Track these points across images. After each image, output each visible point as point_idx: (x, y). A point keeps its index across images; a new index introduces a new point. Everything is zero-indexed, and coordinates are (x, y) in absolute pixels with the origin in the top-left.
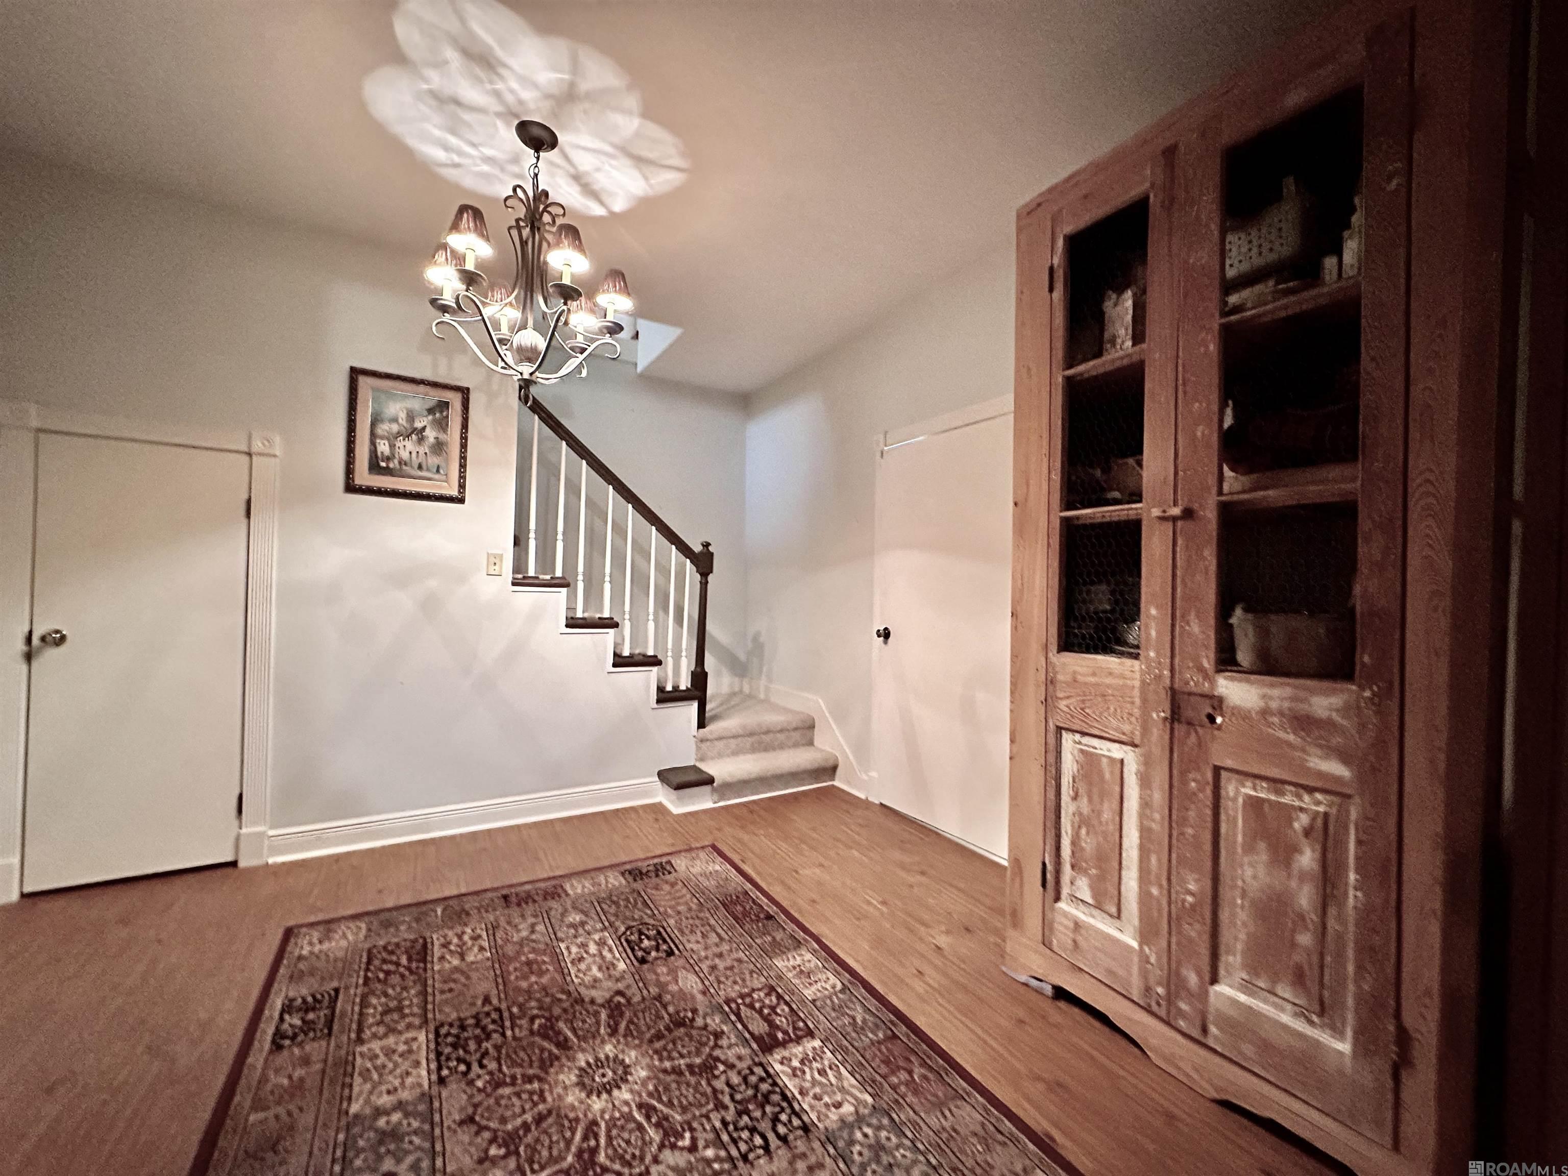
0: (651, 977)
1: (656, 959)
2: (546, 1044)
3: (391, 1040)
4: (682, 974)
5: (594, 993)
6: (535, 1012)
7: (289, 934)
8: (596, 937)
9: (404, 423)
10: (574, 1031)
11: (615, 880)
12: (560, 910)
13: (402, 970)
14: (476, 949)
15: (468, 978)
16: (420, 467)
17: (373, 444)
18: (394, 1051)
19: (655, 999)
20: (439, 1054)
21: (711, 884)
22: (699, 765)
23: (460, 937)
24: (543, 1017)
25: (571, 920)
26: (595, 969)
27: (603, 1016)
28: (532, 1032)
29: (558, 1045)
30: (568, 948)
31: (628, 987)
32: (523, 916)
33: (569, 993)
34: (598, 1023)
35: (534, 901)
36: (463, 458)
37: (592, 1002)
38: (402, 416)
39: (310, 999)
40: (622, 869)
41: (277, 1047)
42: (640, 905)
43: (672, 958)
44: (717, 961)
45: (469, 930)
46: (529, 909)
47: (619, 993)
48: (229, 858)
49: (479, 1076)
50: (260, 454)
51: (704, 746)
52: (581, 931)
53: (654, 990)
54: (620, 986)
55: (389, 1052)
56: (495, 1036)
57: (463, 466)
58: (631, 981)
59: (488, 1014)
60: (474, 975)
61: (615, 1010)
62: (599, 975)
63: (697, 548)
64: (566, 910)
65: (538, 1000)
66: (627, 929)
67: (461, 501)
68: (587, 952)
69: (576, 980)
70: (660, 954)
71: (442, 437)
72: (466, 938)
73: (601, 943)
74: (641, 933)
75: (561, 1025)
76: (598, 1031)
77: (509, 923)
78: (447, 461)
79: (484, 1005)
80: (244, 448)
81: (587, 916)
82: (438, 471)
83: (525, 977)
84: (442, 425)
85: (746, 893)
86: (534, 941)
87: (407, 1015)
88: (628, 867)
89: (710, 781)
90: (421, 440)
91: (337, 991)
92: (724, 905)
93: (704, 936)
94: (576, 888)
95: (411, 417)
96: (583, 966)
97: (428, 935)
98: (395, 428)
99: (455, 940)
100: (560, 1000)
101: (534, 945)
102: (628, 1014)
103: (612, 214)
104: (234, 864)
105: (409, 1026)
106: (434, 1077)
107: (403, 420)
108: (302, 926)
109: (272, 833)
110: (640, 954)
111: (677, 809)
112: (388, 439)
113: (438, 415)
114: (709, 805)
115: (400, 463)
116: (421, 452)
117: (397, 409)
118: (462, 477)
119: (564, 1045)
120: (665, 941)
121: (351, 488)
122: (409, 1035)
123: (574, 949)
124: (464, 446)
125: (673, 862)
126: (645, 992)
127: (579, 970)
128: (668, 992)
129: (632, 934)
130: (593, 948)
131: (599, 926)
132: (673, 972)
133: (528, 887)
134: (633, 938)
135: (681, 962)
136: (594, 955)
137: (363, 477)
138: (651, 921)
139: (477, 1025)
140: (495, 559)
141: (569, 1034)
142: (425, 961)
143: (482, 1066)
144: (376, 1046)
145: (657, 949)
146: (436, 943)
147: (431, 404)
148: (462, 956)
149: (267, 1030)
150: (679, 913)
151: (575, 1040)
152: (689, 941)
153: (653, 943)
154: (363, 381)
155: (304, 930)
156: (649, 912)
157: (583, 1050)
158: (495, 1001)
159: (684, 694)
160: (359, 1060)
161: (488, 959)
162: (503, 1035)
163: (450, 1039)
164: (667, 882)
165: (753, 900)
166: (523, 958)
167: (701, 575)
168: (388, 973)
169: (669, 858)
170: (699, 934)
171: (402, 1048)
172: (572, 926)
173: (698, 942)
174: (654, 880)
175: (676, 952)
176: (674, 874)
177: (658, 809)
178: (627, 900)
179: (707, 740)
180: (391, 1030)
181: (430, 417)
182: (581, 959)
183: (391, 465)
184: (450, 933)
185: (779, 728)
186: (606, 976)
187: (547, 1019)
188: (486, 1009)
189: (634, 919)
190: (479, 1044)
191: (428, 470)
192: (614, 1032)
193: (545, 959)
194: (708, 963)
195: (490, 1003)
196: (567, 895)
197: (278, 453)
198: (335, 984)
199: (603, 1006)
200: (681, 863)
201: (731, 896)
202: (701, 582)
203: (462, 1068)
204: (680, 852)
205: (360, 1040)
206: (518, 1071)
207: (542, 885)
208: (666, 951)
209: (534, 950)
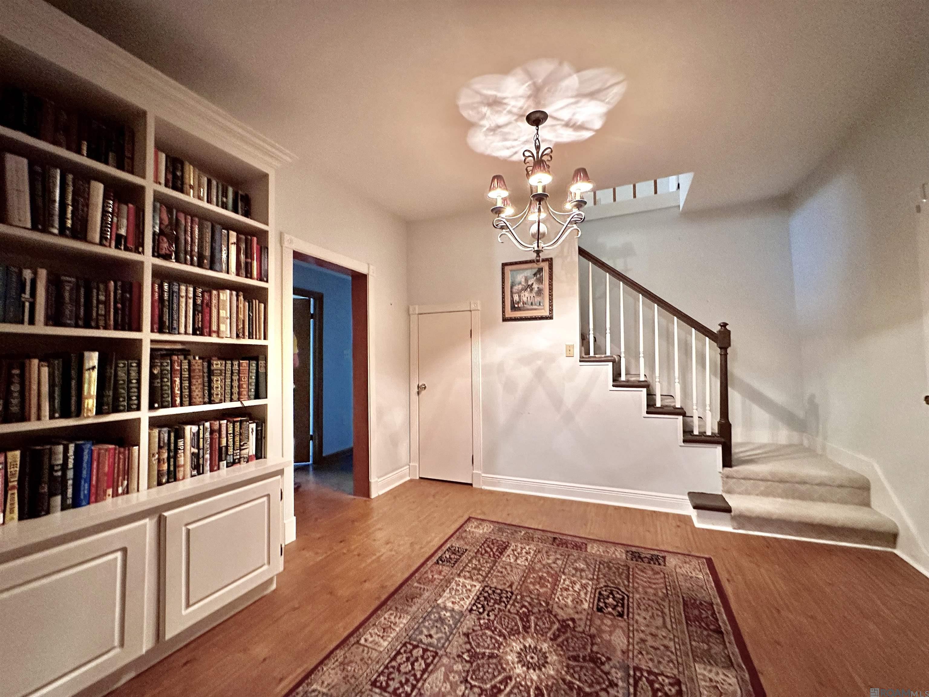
0: (598, 622)
1: (610, 613)
2: (519, 623)
3: (467, 581)
4: (619, 632)
5: (560, 611)
6: (526, 604)
7: (469, 519)
8: (584, 582)
9: (524, 284)
10: (536, 625)
11: (620, 554)
12: (576, 558)
13: (491, 553)
14: (524, 558)
15: (512, 571)
16: (532, 304)
17: (512, 297)
18: (466, 586)
19: (590, 636)
20: (478, 598)
21: (685, 585)
22: (724, 495)
23: (522, 549)
24: (528, 609)
25: (578, 565)
26: (570, 598)
27: (556, 626)
28: (518, 613)
29: (524, 627)
30: (564, 580)
31: (581, 619)
32: (556, 552)
33: (548, 604)
34: (550, 629)
35: (567, 547)
36: (551, 295)
37: (555, 616)
38: (523, 280)
39: (457, 549)
40: (629, 549)
41: (437, 563)
42: (624, 576)
43: (620, 618)
44: (649, 638)
45: (527, 548)
46: (562, 549)
47: (573, 620)
48: (469, 482)
49: (484, 619)
50: (474, 310)
51: (731, 482)
52: (578, 574)
53: (593, 631)
54: (576, 616)
55: (464, 586)
56: (503, 604)
57: (551, 300)
58: (584, 617)
59: (507, 592)
60: (515, 570)
61: (564, 627)
62: (570, 603)
63: (716, 329)
64: (579, 559)
65: (532, 599)
66: (605, 586)
67: (551, 318)
68: (572, 587)
69: (556, 599)
70: (613, 612)
71: (541, 286)
72: (524, 551)
73: (584, 586)
74: (611, 593)
75: (532, 618)
76: (547, 633)
77: (547, 552)
78: (543, 298)
79: (508, 587)
80: (469, 309)
81: (588, 568)
82: (540, 304)
83: (534, 584)
84: (540, 281)
85: (712, 604)
86: (551, 568)
87: (480, 574)
88: (634, 549)
89: (728, 510)
90: (532, 290)
91: (466, 550)
92: (685, 604)
93: (652, 617)
94: (593, 549)
95: (526, 280)
96: (565, 593)
97: (511, 542)
98: (520, 287)
99: (519, 550)
100: (541, 604)
101: (550, 570)
102: (568, 635)
103: (597, 131)
104: (471, 485)
105: (477, 579)
106: (469, 608)
107: (523, 283)
108: (474, 518)
109: (483, 475)
110: (601, 604)
111: (698, 524)
112: (518, 293)
113: (538, 276)
114: (729, 529)
115: (523, 304)
116: (532, 296)
117: (520, 278)
118: (551, 305)
119: (526, 629)
120: (623, 606)
121: (505, 320)
122: (475, 583)
123: (567, 582)
124: (551, 289)
125: (667, 559)
126: (587, 628)
127: (561, 595)
128: (601, 637)
129: (606, 591)
130: (577, 587)
131: (590, 576)
132: (614, 627)
133: (569, 538)
134: (605, 593)
135: (623, 624)
136: (576, 591)
137: (509, 314)
138: (623, 590)
139: (499, 594)
140: (569, 348)
141: (533, 625)
142: (501, 553)
143: (488, 615)
144: (462, 580)
145: (614, 608)
146: (512, 547)
147: (535, 271)
148: (517, 558)
149: (440, 553)
150: (646, 593)
151: (533, 630)
152: (639, 614)
153: (615, 603)
154: (507, 268)
155: (473, 520)
156: (626, 583)
157: (533, 638)
158: (514, 587)
159: (709, 438)
160: (453, 584)
161: (525, 566)
162: (506, 607)
163: (486, 595)
164: (653, 570)
165: (714, 613)
166: (540, 574)
167: (721, 348)
168: (486, 552)
169: (666, 554)
170: (650, 614)
171: (469, 587)
172: (576, 569)
173: (645, 618)
174: (645, 565)
175: (625, 617)
176: (662, 567)
177: (686, 520)
178: (618, 569)
179: (733, 478)
180: (471, 578)
181: (535, 278)
182: (567, 590)
183: (520, 306)
184: (519, 545)
185: (818, 481)
186: (573, 606)
187: (529, 611)
188: (508, 590)
189: (614, 583)
190: (494, 603)
191: (535, 305)
192: (554, 638)
193: (550, 580)
194: (642, 635)
195: (512, 588)
196: (586, 551)
197: (479, 308)
198: (468, 547)
199: (559, 621)
200: (672, 561)
201: (695, 600)
202: (721, 355)
203: (481, 610)
204: (679, 553)
205: (459, 575)
206: (499, 627)
207: (577, 540)
208: (619, 612)
209: (548, 573)
